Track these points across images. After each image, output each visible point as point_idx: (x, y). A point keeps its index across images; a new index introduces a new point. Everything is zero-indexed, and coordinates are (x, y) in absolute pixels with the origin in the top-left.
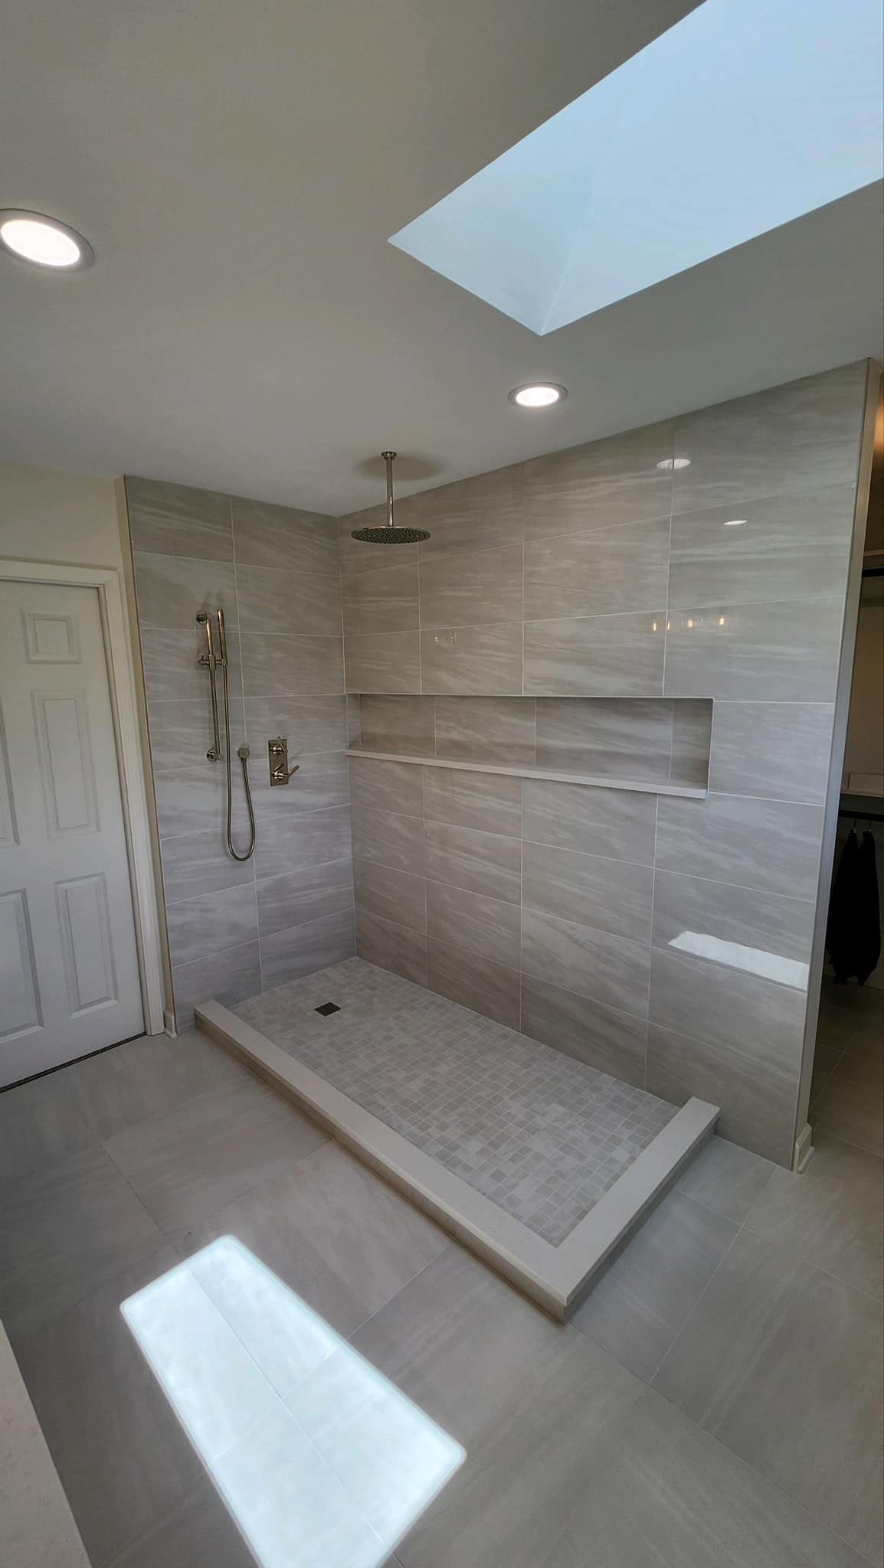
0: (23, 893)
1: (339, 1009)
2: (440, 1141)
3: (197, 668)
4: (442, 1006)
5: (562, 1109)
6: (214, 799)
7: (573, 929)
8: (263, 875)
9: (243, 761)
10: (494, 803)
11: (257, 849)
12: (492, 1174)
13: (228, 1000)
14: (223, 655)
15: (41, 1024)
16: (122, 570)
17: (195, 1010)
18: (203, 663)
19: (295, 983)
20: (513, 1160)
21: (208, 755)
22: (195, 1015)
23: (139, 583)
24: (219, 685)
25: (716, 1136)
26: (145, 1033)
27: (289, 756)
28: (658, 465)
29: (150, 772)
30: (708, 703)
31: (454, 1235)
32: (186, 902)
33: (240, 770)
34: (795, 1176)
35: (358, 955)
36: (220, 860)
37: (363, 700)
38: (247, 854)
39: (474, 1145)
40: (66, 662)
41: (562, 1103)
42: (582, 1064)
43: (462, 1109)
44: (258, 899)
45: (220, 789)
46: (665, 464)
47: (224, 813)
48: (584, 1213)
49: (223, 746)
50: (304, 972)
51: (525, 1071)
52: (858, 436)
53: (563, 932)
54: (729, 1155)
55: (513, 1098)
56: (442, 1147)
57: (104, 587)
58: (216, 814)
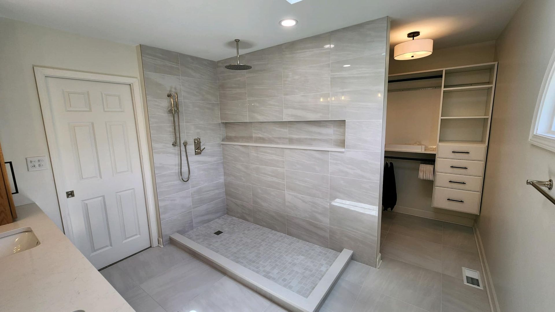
0: (103, 197)
1: (223, 232)
2: (264, 271)
3: (168, 113)
4: (258, 229)
5: (303, 257)
6: (175, 160)
7: (303, 197)
8: (193, 187)
9: (185, 146)
10: (274, 157)
11: (191, 178)
12: (283, 280)
13: (182, 232)
14: (178, 108)
15: (111, 245)
16: (139, 78)
17: (170, 237)
18: (170, 111)
19: (205, 225)
20: (289, 274)
21: (172, 144)
22: (170, 238)
23: (146, 83)
24: (176, 119)
25: (352, 260)
26: (151, 247)
27: (201, 144)
28: (324, 47)
29: (151, 150)
30: (344, 121)
31: (272, 300)
32: (166, 198)
33: (184, 150)
34: (377, 270)
35: (227, 214)
36: (177, 182)
37: (226, 125)
38: (187, 179)
39: (276, 271)
40: (119, 112)
41: (303, 255)
42: (308, 243)
43: (270, 260)
44: (192, 195)
45: (177, 156)
46: (327, 46)
47: (179, 165)
48: (314, 288)
49: (178, 141)
50: (209, 221)
51: (289, 246)
52: (385, 39)
53: (300, 199)
54: (357, 266)
55: (286, 255)
56: (265, 273)
57: (133, 84)
58: (175, 165)
